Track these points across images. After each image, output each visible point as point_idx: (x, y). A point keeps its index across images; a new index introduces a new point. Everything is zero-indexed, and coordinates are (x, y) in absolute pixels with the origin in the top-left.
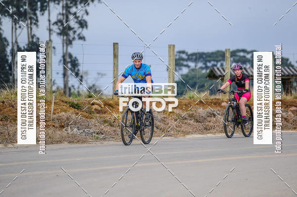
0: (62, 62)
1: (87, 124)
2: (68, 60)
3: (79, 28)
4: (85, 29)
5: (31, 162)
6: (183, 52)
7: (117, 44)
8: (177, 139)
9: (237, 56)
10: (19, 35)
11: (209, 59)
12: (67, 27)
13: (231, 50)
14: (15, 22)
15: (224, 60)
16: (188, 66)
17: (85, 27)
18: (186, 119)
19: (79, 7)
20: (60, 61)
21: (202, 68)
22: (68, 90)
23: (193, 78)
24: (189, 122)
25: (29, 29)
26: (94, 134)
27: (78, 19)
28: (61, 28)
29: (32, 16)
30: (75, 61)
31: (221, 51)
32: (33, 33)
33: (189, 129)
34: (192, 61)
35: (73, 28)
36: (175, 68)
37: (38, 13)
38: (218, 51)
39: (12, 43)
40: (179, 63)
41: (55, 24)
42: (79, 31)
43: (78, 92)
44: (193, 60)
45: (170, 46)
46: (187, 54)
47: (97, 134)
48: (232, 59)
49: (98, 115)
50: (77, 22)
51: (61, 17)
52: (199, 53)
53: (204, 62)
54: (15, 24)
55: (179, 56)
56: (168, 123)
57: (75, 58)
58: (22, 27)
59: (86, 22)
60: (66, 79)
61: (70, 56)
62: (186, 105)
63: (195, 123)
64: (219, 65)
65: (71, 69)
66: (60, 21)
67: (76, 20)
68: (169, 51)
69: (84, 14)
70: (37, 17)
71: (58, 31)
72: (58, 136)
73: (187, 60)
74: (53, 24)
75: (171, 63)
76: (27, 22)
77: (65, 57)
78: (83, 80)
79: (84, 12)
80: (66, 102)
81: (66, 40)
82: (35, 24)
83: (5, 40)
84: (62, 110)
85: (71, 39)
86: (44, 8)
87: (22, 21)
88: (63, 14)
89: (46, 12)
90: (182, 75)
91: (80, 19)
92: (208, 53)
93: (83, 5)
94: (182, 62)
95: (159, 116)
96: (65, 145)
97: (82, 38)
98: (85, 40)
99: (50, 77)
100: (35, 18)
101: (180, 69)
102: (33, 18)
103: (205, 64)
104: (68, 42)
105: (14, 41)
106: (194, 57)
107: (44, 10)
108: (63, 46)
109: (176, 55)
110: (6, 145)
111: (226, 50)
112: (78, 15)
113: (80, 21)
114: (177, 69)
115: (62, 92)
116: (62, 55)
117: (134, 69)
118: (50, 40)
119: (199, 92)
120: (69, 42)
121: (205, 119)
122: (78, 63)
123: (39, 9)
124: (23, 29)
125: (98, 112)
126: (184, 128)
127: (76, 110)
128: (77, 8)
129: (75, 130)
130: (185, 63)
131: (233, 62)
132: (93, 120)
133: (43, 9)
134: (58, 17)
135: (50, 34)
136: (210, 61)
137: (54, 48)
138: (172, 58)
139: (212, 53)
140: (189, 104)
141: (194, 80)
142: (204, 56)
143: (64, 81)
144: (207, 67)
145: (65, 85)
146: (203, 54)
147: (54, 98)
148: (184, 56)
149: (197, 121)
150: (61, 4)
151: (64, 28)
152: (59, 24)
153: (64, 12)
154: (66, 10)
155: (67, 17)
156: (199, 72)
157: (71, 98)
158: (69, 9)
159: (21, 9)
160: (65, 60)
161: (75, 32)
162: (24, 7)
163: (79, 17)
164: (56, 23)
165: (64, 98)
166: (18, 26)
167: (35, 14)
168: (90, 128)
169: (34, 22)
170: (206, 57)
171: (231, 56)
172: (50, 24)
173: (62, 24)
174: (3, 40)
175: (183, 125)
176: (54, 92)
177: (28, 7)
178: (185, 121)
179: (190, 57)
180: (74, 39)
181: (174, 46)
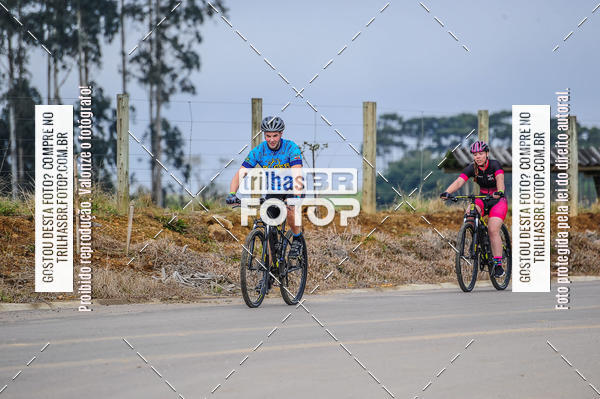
0: (149, 137)
1: (198, 262)
2: (162, 133)
3: (183, 68)
4: (194, 71)
5: (87, 340)
6: (393, 117)
7: (260, 100)
8: (380, 294)
9: (501, 124)
10: (63, 82)
11: (444, 130)
12: (160, 68)
13: (490, 113)
14: (56, 56)
15: (475, 133)
16: (402, 145)
17: (195, 66)
18: (398, 252)
19: (184, 26)
20: (145, 135)
21: (430, 149)
22: (160, 194)
23: (413, 169)
24: (405, 258)
25: (83, 71)
26: (212, 284)
27: (180, 51)
28: (147, 68)
29: (89, 44)
30: (174, 135)
31: (470, 115)
32: (90, 80)
33: (406, 273)
34: (412, 136)
35: (172, 69)
36: (377, 150)
37: (101, 38)
38: (464, 116)
39: (49, 98)
40: (384, 140)
41: (135, 62)
42: (183, 74)
43: (181, 198)
44: (413, 133)
45: (366, 105)
46: (400, 120)
47: (220, 282)
48: (492, 131)
49: (221, 244)
50: (178, 57)
51: (146, 47)
52: (425, 119)
53: (435, 137)
54: (55, 61)
55: (385, 124)
56: (363, 262)
57: (176, 129)
58: (69, 67)
59: (197, 57)
60: (156, 171)
61: (166, 125)
62: (398, 224)
63: (417, 261)
64: (465, 143)
65: (166, 152)
66: (145, 55)
67: (176, 53)
68: (365, 116)
69: (192, 41)
70: (98, 47)
71: (141, 75)
72: (141, 287)
73: (400, 133)
74: (131, 61)
75: (369, 139)
76: (78, 57)
77: (155, 128)
78: (192, 173)
79: (193, 36)
80: (157, 219)
81: (157, 92)
82: (94, 60)
83: (35, 92)
84: (150, 235)
85: (167, 90)
86: (114, 29)
87: (68, 54)
88: (151, 41)
89: (117, 37)
90: (390, 164)
91: (184, 50)
92: (443, 119)
93: (190, 22)
94: (390, 137)
95: (344, 246)
96: (156, 304)
97: (189, 89)
98: (194, 93)
99: (125, 169)
100: (95, 48)
101: (388, 152)
102: (91, 49)
103: (438, 141)
104: (161, 97)
105: (52, 96)
106: (415, 127)
107: (113, 33)
108: (151, 105)
109: (379, 123)
110: (36, 306)
111: (480, 113)
112: (180, 42)
113: (185, 54)
114: (381, 150)
115: (149, 197)
116: (148, 122)
117: (267, 152)
118: (125, 93)
119: (426, 198)
120: (163, 97)
121: (437, 252)
122: (180, 140)
123: (103, 31)
124: (70, 70)
125: (222, 238)
126: (395, 270)
127: (177, 234)
128: (178, 27)
129: (176, 274)
130: (397, 139)
131: (493, 138)
132: (212, 255)
133: (111, 30)
134: (140, 46)
135: (125, 81)
136: (446, 136)
137: (133, 109)
138: (370, 129)
139: (452, 119)
140: (405, 221)
141: (416, 173)
142: (436, 125)
143: (153, 176)
144: (441, 148)
145: (156, 184)
146: (434, 120)
147: (132, 211)
148: (395, 125)
149: (422, 257)
150: (147, 21)
151: (153, 69)
152: (144, 61)
153: (154, 36)
154: (158, 33)
155: (159, 47)
156: (424, 157)
157: (167, 210)
158: (162, 31)
159: (67, 31)
160: (154, 133)
161: (174, 77)
162: (74, 27)
163: (182, 46)
164: (136, 59)
165: (154, 210)
166: (60, 64)
167: (95, 41)
168: (206, 271)
169: (93, 56)
170: (440, 127)
171: (490, 126)
172: (124, 61)
173: (150, 61)
174: (32, 93)
175: (393, 265)
176: (132, 198)
177: (82, 26)
178: (398, 257)
179: (407, 127)
180: (172, 90)
181: (374, 104)
